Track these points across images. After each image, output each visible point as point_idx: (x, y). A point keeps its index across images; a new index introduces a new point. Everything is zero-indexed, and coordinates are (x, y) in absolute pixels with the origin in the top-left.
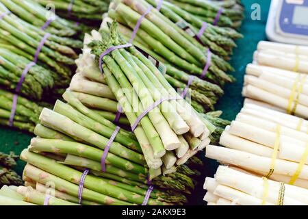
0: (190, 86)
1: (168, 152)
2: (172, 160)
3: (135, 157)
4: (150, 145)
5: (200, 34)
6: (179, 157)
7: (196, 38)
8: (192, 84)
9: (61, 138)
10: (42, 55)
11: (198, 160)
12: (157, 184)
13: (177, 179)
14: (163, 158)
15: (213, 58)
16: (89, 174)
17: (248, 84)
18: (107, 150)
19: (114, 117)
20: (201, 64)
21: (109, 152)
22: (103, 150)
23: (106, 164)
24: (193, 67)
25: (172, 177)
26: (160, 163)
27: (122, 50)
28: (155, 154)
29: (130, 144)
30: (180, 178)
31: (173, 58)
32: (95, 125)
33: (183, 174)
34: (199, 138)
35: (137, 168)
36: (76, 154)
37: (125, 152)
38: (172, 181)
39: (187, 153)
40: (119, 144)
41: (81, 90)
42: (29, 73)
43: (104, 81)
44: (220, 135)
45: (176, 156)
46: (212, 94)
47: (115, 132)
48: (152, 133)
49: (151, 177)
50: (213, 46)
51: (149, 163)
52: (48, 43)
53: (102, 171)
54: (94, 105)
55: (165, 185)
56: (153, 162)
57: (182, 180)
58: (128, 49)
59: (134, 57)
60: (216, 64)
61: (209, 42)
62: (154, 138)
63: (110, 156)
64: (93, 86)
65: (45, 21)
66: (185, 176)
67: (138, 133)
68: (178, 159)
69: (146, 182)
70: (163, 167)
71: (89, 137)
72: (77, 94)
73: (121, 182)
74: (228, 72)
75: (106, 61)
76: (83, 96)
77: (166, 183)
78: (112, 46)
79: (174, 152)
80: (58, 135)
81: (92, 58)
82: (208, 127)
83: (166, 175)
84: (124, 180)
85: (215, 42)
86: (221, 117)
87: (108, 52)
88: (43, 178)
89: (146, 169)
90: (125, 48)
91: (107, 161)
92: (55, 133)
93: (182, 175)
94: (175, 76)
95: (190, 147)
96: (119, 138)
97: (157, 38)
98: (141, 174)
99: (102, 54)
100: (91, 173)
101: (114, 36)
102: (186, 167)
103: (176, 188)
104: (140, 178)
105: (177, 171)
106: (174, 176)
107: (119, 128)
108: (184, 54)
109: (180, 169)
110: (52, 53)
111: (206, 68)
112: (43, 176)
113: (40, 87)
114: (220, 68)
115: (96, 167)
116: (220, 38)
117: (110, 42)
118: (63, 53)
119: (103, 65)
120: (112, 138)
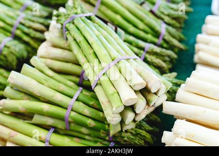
0: (147, 52)
1: (126, 108)
2: (130, 116)
3: (97, 115)
4: (109, 101)
5: (155, 9)
6: (137, 112)
7: (152, 12)
8: (149, 50)
9: (29, 99)
10: (18, 32)
11: (156, 117)
12: (118, 140)
13: (137, 134)
14: (122, 114)
15: (167, 29)
16: (54, 132)
17: (199, 50)
18: (69, 109)
19: (77, 80)
20: (157, 34)
21: (72, 110)
22: (67, 109)
23: (70, 123)
24: (149, 37)
25: (131, 133)
26: (119, 119)
27: (84, 18)
28: (114, 109)
29: (91, 103)
30: (139, 134)
31: (132, 29)
32: (58, 86)
33: (142, 129)
34: (155, 94)
35: (99, 125)
36: (41, 113)
37: (87, 111)
38: (132, 137)
39: (145, 109)
40: (81, 104)
41: (47, 57)
42: (5, 46)
43: (68, 48)
44: (176, 93)
45: (134, 112)
46: (167, 59)
47: (78, 92)
48: (111, 90)
49: (112, 133)
50: (167, 19)
51: (109, 119)
52: (23, 21)
53: (66, 129)
54: (60, 70)
55: (125, 141)
56: (112, 117)
57: (141, 135)
58: (89, 18)
59: (95, 24)
60: (170, 33)
61: (163, 16)
62: (112, 94)
63: (73, 114)
64: (58, 52)
65: (22, 5)
66: (144, 132)
67: (98, 91)
68: (136, 114)
69: (107, 138)
70: (122, 122)
71: (53, 96)
72: (43, 60)
73: (84, 139)
74: (180, 41)
75: (69, 28)
76: (49, 62)
77: (126, 139)
78: (74, 15)
79: (132, 108)
80: (26, 97)
81: (58, 28)
82: (164, 84)
83: (126, 131)
84: (87, 137)
85: (168, 15)
86: (176, 78)
87: (70, 20)
88: (12, 137)
89: (107, 126)
90: (86, 17)
91: (70, 119)
92: (23, 95)
93: (141, 131)
94: (134, 44)
95: (148, 103)
96: (81, 98)
97: (116, 12)
98: (102, 131)
99: (66, 22)
100: (56, 131)
101: (76, 6)
102: (144, 123)
103: (136, 144)
104: (102, 135)
105: (136, 127)
106: (133, 132)
107: (81, 88)
108: (141, 25)
109: (139, 126)
110: (26, 30)
111: (161, 38)
112: (12, 135)
113: (15, 58)
114: (174, 37)
115: (60, 125)
116: (172, 12)
117: (72, 12)
118: (36, 30)
119: (67, 32)
120: (75, 97)
